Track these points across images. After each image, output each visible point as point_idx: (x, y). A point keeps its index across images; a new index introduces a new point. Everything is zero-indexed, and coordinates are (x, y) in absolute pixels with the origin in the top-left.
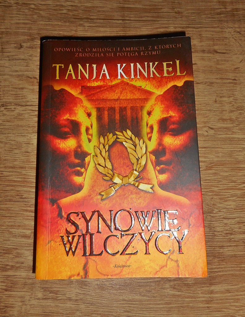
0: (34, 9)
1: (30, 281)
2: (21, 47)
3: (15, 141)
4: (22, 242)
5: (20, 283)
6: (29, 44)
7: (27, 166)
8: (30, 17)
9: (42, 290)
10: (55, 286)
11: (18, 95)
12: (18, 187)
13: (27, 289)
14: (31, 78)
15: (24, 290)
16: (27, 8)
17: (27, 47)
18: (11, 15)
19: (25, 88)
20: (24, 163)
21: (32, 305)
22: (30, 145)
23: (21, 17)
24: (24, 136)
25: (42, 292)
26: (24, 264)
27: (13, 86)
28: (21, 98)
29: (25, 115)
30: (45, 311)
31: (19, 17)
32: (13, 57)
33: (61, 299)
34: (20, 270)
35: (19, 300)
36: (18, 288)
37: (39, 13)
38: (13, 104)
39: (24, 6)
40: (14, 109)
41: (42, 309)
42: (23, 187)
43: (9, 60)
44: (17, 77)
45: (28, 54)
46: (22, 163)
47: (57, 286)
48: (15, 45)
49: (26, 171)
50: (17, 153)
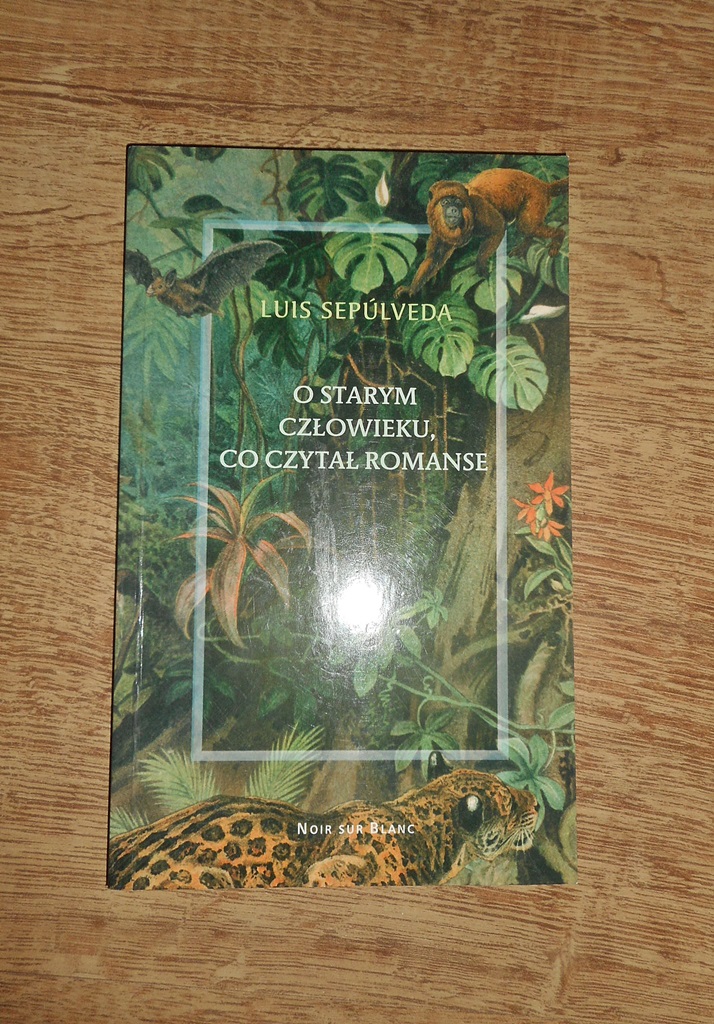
0: (660, 40)
1: (620, 836)
2: (619, 159)
3: (589, 440)
4: (599, 728)
5: (593, 838)
6: (640, 151)
7: (619, 515)
8: (648, 65)
9: (649, 864)
10: (684, 856)
11: (604, 307)
12: (594, 574)
13: (611, 855)
14: (642, 257)
15: (604, 856)
16: (640, 36)
17: (635, 162)
18: (593, 56)
19: (625, 287)
20: (611, 507)
21: (621, 899)
22: (630, 458)
23: (623, 64)
24: (616, 428)
25: (650, 870)
26: (605, 787)
27: (590, 278)
28: (610, 315)
29: (621, 368)
30: (656, 920)
31: (616, 64)
32: (595, 188)
33: (699, 895)
34: (592, 803)
35: (590, 881)
36: (586, 849)
37: (673, 54)
38: (587, 330)
39: (630, 30)
40: (591, 345)
41: (647, 914)
42: (609, 576)
43: (583, 197)
44: (605, 252)
45: (636, 183)
46: (607, 506)
47: (689, 859)
48: (602, 152)
49: (616, 532)
50: (596, 478)
